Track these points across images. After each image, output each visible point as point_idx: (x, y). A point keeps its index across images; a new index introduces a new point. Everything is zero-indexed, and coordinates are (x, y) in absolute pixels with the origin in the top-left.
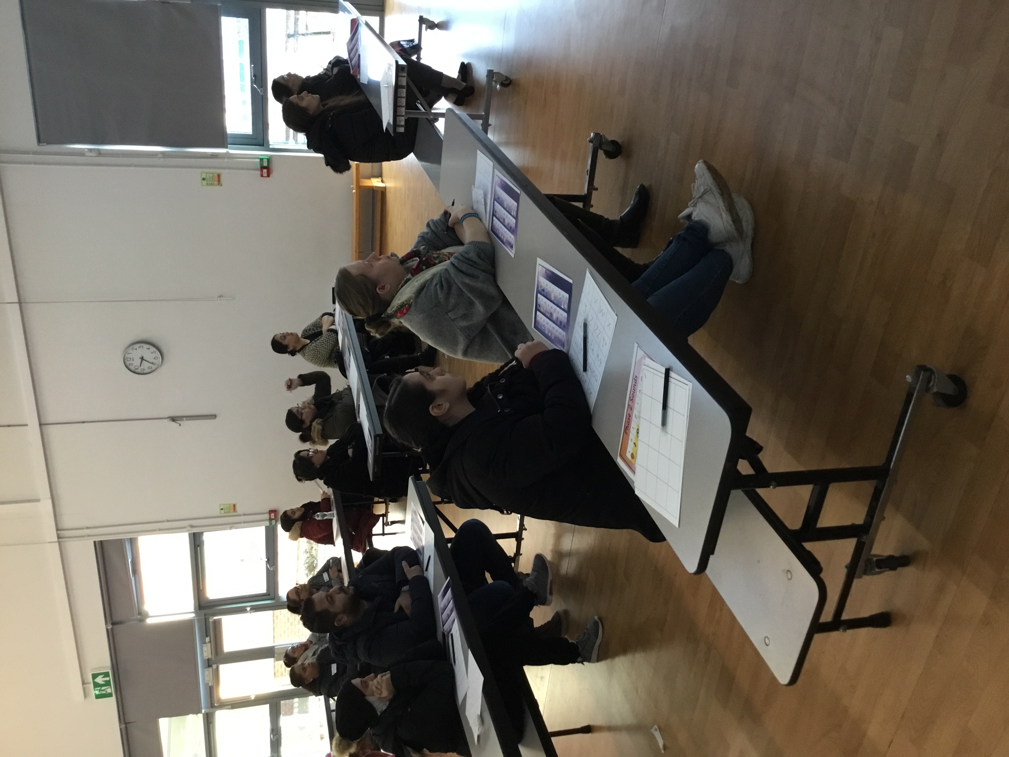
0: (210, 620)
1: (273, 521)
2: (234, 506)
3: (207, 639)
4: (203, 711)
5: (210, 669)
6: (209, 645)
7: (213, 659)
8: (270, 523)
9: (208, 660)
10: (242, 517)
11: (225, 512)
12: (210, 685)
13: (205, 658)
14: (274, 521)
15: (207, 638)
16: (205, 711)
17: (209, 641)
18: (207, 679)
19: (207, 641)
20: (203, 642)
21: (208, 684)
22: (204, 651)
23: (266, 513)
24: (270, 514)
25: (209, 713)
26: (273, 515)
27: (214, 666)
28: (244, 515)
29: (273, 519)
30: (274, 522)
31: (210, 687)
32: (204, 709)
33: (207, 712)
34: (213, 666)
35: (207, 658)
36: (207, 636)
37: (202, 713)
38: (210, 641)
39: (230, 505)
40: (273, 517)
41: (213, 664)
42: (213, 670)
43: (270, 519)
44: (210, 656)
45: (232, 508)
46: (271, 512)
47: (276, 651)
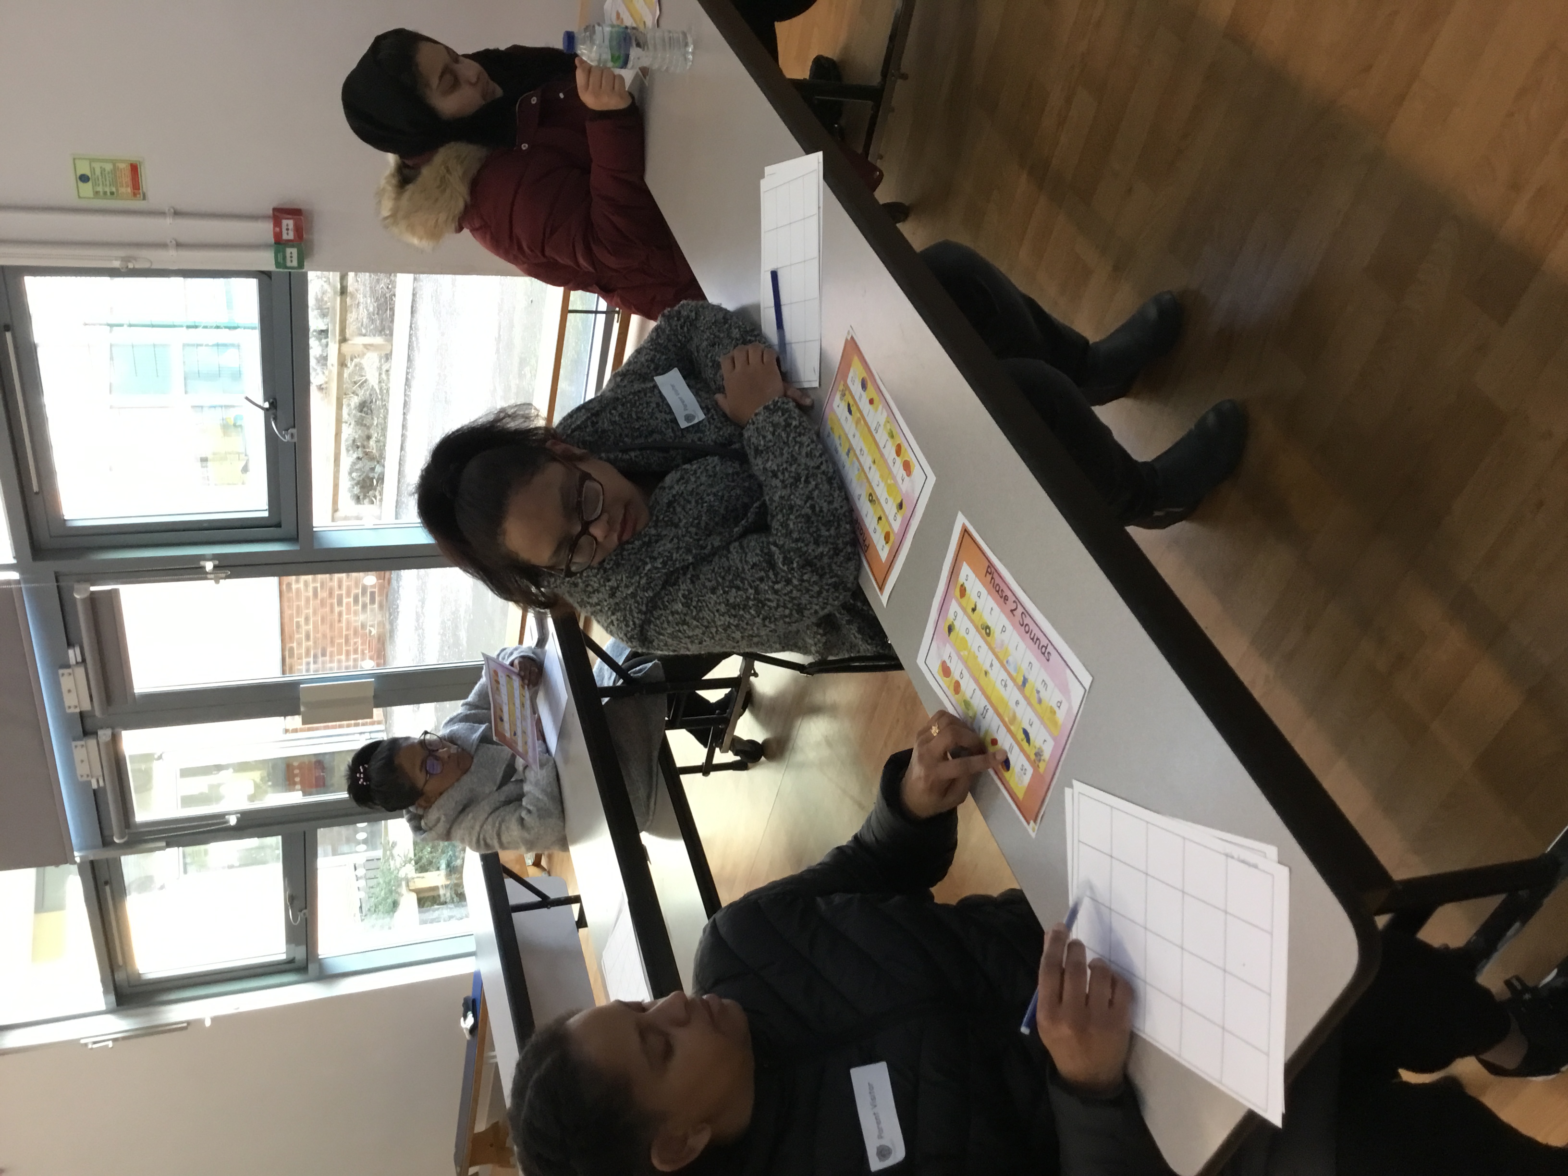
0: (77, 596)
1: (289, 251)
2: (134, 169)
3: (73, 655)
4: (78, 856)
5: (92, 743)
6: (80, 671)
7: (98, 713)
8: (280, 259)
9: (82, 714)
10: (169, 221)
11: (97, 193)
12: (95, 786)
13: (72, 710)
14: (294, 251)
15: (71, 652)
16: (81, 857)
17: (79, 659)
18: (82, 770)
19: (72, 661)
20: (59, 664)
21: (90, 783)
22: (64, 689)
23: (264, 217)
24: (277, 223)
25: (97, 861)
26: (288, 224)
27: (104, 735)
28: (177, 214)
29: (289, 244)
30: (292, 253)
31: (94, 791)
32: (80, 850)
33: (92, 858)
34: (100, 732)
35: (78, 710)
36: (70, 644)
37: (74, 862)
38: (84, 660)
39: (114, 162)
40: (288, 235)
41: (102, 728)
42: (102, 747)
43: (279, 243)
44: (86, 706)
45: (126, 177)
46: (279, 214)
47: (303, 698)
